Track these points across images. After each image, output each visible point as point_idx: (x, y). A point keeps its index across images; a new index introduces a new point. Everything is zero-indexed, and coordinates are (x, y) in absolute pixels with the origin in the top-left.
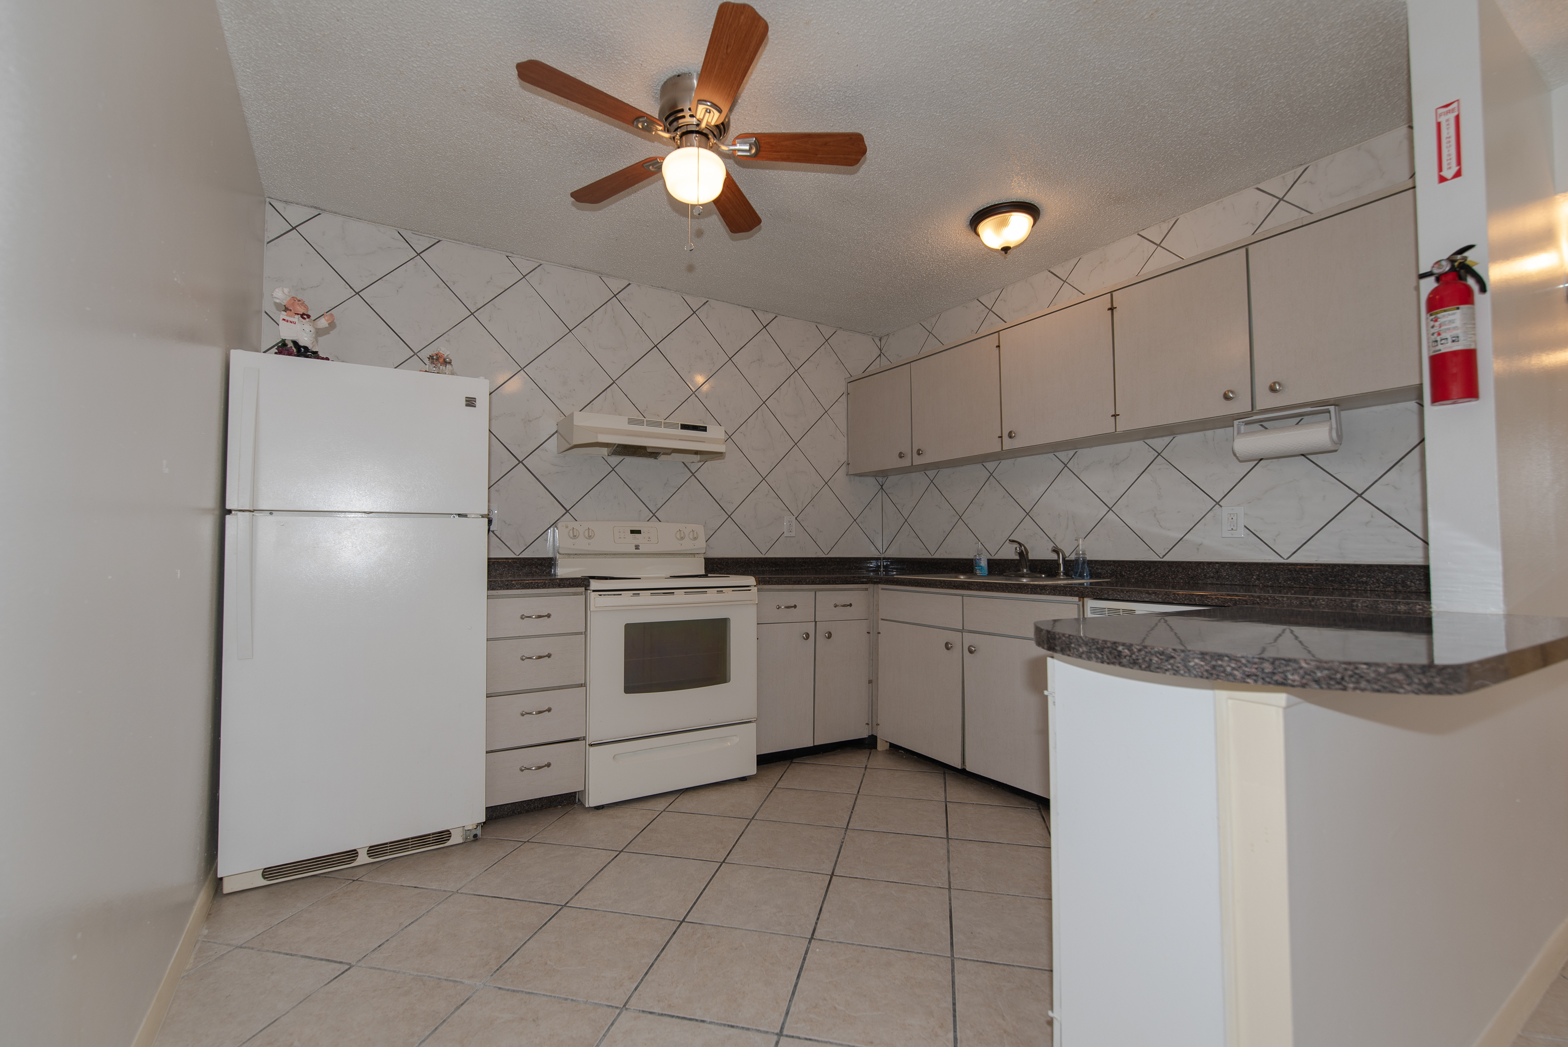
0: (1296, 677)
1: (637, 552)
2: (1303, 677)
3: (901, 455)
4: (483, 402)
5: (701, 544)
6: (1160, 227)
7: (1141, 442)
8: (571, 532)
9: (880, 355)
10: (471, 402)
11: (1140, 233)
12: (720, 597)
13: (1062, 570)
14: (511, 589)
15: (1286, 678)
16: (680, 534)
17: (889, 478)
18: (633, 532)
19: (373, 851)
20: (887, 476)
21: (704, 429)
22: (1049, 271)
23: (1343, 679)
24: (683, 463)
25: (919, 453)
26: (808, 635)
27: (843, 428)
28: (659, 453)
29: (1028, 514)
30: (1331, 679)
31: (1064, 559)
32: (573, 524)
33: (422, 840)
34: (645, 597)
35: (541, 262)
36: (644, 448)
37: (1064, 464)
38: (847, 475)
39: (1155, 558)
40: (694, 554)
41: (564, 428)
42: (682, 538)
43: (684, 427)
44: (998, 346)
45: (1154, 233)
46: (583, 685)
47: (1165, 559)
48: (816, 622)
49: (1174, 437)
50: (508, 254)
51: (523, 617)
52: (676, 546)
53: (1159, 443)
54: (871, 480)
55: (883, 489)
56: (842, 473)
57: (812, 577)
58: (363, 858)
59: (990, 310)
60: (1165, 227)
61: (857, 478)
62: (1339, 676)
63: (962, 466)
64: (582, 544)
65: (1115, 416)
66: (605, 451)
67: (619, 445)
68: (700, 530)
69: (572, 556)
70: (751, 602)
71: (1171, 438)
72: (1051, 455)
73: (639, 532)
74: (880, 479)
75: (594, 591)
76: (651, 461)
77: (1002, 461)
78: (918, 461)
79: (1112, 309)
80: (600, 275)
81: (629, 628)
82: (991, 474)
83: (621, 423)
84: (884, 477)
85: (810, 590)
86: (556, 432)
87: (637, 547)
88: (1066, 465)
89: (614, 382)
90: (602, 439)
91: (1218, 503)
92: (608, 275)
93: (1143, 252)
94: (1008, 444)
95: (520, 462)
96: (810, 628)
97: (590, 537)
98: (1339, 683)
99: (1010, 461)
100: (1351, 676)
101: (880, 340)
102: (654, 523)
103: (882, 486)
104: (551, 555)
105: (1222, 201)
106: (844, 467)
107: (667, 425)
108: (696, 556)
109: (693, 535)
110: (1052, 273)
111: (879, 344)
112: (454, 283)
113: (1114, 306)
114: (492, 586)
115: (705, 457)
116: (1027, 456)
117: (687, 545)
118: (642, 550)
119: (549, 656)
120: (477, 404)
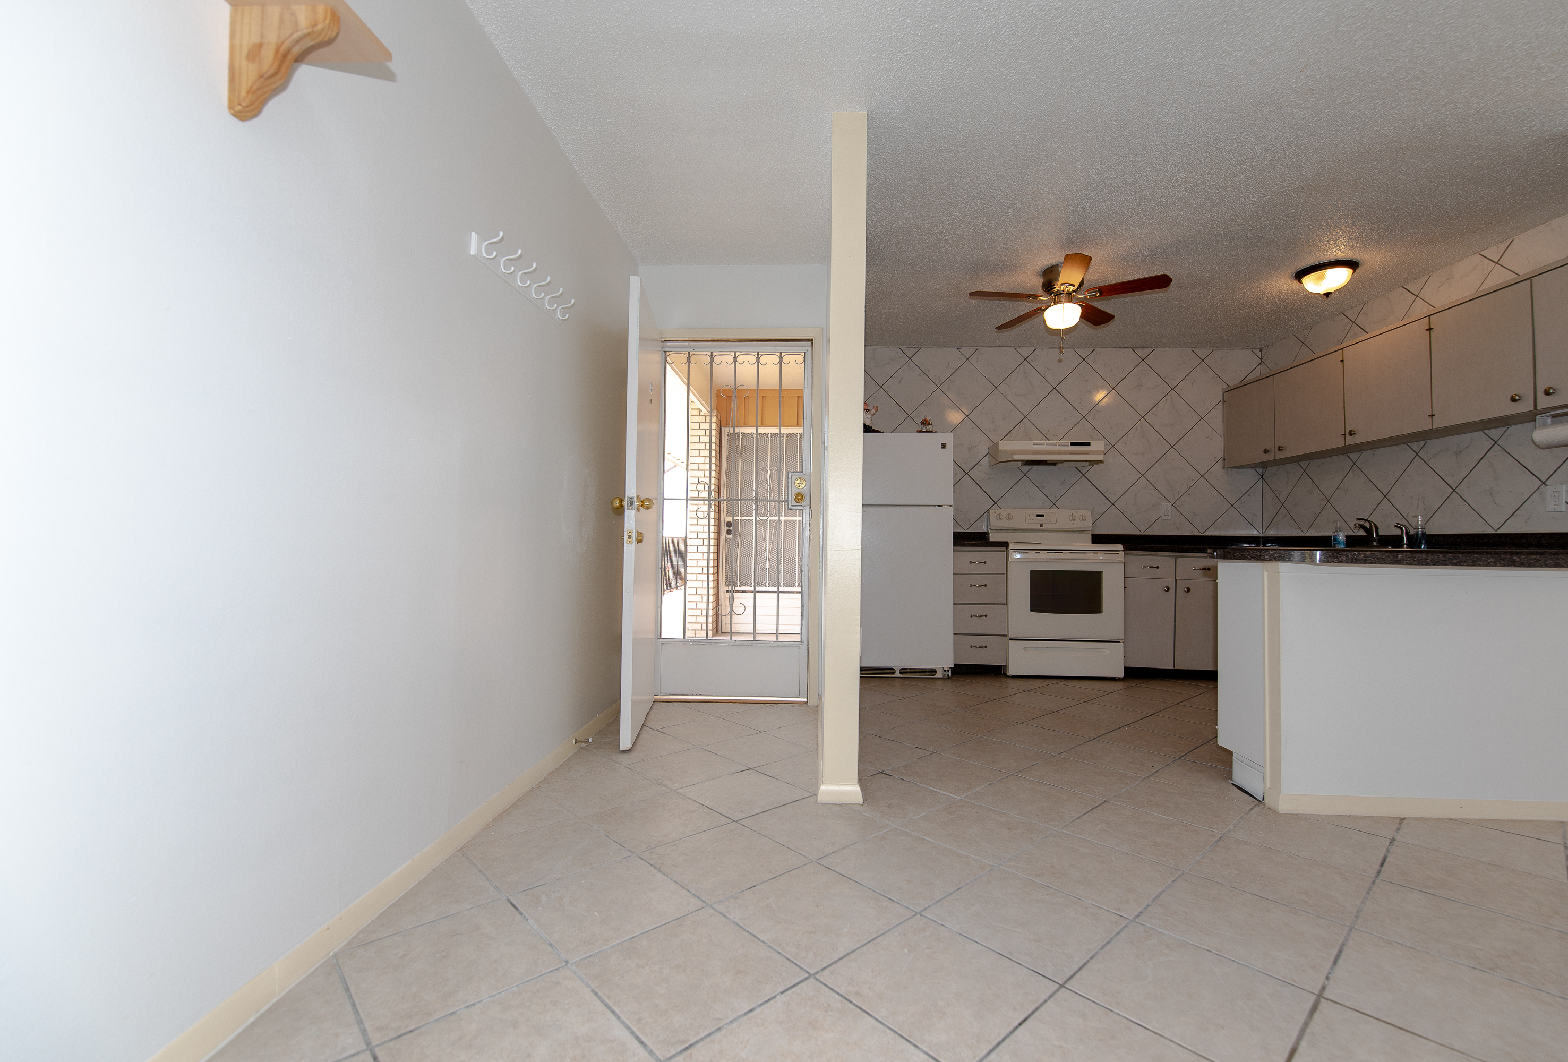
0: (1268, 557)
1: (1042, 530)
2: (1270, 557)
3: (1266, 451)
4: (950, 446)
5: (1088, 524)
6: (1498, 248)
7: (1481, 433)
8: (998, 516)
9: (1260, 364)
10: (944, 446)
11: (1481, 253)
12: (1095, 556)
13: (1405, 542)
14: (965, 546)
15: (1265, 558)
16: (1073, 517)
17: (1269, 468)
18: (1038, 516)
19: (903, 671)
20: (1267, 467)
21: (1088, 444)
22: (1404, 288)
23: (1284, 557)
24: (1076, 467)
25: (1280, 449)
26: (1168, 589)
27: (1220, 430)
28: (1056, 463)
29: (1385, 496)
30: (1280, 557)
31: (1407, 533)
32: (999, 511)
33: (923, 671)
34: (1043, 555)
35: (978, 348)
36: (1046, 461)
37: (1416, 453)
38: (1223, 468)
39: (1491, 531)
40: (1084, 531)
41: (993, 452)
42: (1074, 520)
43: (1073, 444)
44: (1342, 361)
45: (1492, 253)
46: (1006, 604)
47: (1499, 532)
48: (1176, 580)
49: (1508, 428)
50: (958, 347)
51: (971, 563)
52: (1070, 525)
53: (1495, 433)
54: (1251, 472)
55: (1263, 478)
56: (1219, 467)
57: (1172, 547)
58: (897, 674)
59: (1354, 322)
60: (1502, 247)
61: (1235, 471)
62: (1283, 556)
63: (1330, 457)
64: (1005, 524)
65: (1432, 416)
66: (1020, 463)
67: (1027, 461)
68: (1088, 514)
69: (998, 531)
70: (1119, 562)
71: (1506, 428)
72: (1405, 446)
73: (1043, 516)
74: (1260, 471)
75: (1011, 549)
76: (1052, 468)
77: (1364, 452)
78: (1281, 455)
79: (1430, 329)
80: (1015, 348)
81: (1033, 573)
82: (1354, 463)
83: (1029, 445)
84: (1264, 468)
85: (1172, 556)
86: (988, 453)
87: (1041, 526)
88: (1417, 454)
89: (1025, 417)
90: (1016, 457)
91: (1544, 483)
92: (1021, 347)
93: (1484, 269)
94: (1350, 441)
95: (966, 473)
96: (1171, 584)
97: (1010, 519)
98: (1282, 559)
99: (1370, 452)
100: (1287, 556)
101: (1261, 351)
102: (1054, 510)
103: (1262, 476)
104: (985, 531)
105: (1550, 223)
106: (1221, 462)
107: (1060, 444)
108: (1085, 532)
109: (1083, 518)
110: (1406, 289)
111: (1259, 355)
112: (928, 371)
113: (1432, 327)
114: (955, 544)
115: (1092, 463)
116: (1384, 447)
117: (1078, 525)
118: (1044, 528)
119: (985, 586)
120: (947, 446)
